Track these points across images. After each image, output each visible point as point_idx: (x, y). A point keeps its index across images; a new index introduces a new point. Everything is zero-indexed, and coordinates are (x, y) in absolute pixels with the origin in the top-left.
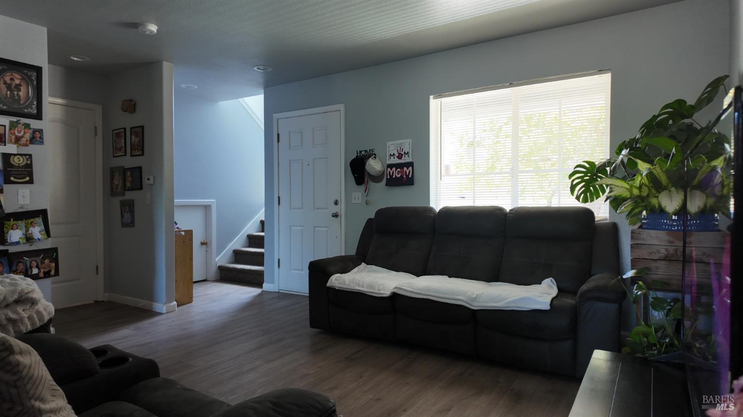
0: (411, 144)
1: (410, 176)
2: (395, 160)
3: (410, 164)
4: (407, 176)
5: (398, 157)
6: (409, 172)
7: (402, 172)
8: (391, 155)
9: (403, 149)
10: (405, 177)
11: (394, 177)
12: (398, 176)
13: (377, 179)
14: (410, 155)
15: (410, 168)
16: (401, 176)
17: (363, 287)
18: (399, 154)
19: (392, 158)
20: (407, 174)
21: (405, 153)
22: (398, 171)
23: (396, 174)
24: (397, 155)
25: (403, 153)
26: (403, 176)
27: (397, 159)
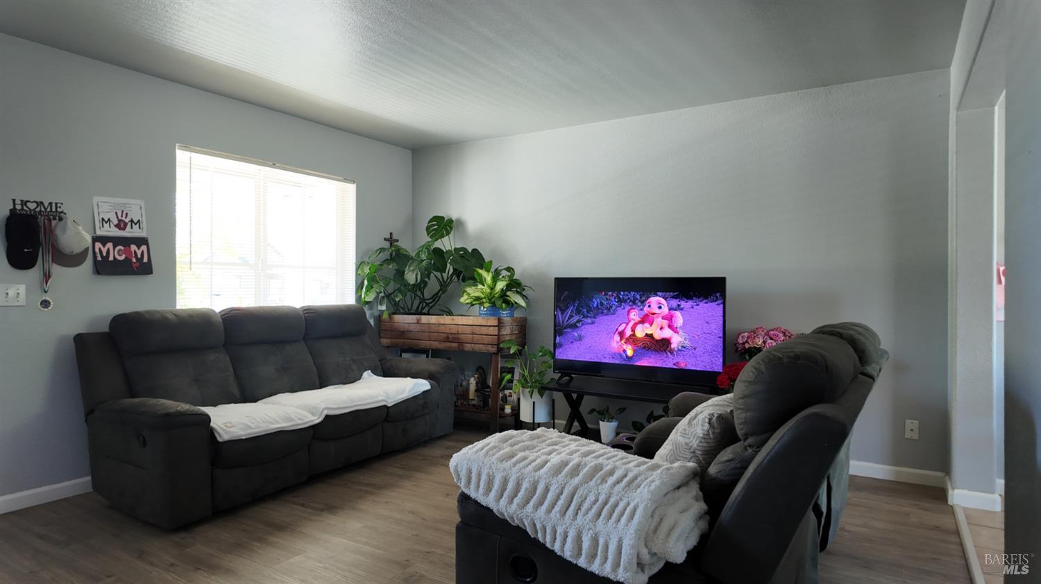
0: (143, 210)
1: (145, 260)
2: (111, 230)
3: (141, 241)
4: (140, 260)
5: (118, 226)
6: (143, 252)
7: (128, 251)
8: (103, 219)
9: (127, 214)
10: (134, 260)
11: (111, 258)
12: (122, 258)
13: (73, 260)
14: (144, 225)
15: (144, 248)
16: (126, 258)
17: (278, 422)
18: (120, 221)
19: (106, 225)
20: (139, 256)
21: (132, 221)
22: (120, 250)
23: (116, 254)
24: (116, 222)
25: (127, 220)
26: (131, 260)
27: (117, 229)
